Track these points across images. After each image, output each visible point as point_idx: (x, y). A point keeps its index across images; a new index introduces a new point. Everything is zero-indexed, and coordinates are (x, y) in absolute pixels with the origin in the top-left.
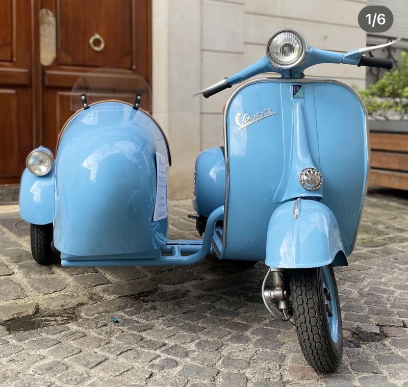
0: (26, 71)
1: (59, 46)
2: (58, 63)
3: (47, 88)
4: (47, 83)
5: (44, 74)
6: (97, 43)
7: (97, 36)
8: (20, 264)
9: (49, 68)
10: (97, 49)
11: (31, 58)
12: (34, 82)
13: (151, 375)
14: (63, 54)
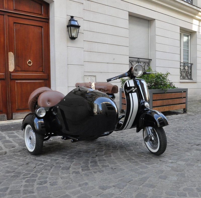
0: (4, 74)
1: (16, 65)
2: (15, 71)
3: (11, 80)
4: (12, 78)
5: (10, 75)
6: (30, 63)
7: (30, 61)
8: (2, 140)
9: (12, 72)
10: (30, 65)
11: (6, 69)
12: (7, 78)
13: (35, 167)
14: (17, 68)
